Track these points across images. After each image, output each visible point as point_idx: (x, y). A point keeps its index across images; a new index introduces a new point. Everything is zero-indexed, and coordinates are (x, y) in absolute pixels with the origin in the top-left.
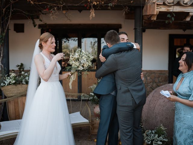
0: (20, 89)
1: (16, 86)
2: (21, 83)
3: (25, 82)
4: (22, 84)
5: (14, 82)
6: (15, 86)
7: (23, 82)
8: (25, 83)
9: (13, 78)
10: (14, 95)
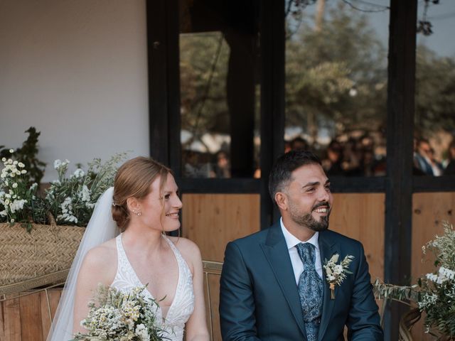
0: (50, 247)
1: (29, 231)
2: (51, 217)
3: (75, 212)
4: (62, 223)
5: (19, 204)
6: (24, 231)
7: (65, 211)
8: (72, 219)
9: (15, 185)
10: (17, 277)
